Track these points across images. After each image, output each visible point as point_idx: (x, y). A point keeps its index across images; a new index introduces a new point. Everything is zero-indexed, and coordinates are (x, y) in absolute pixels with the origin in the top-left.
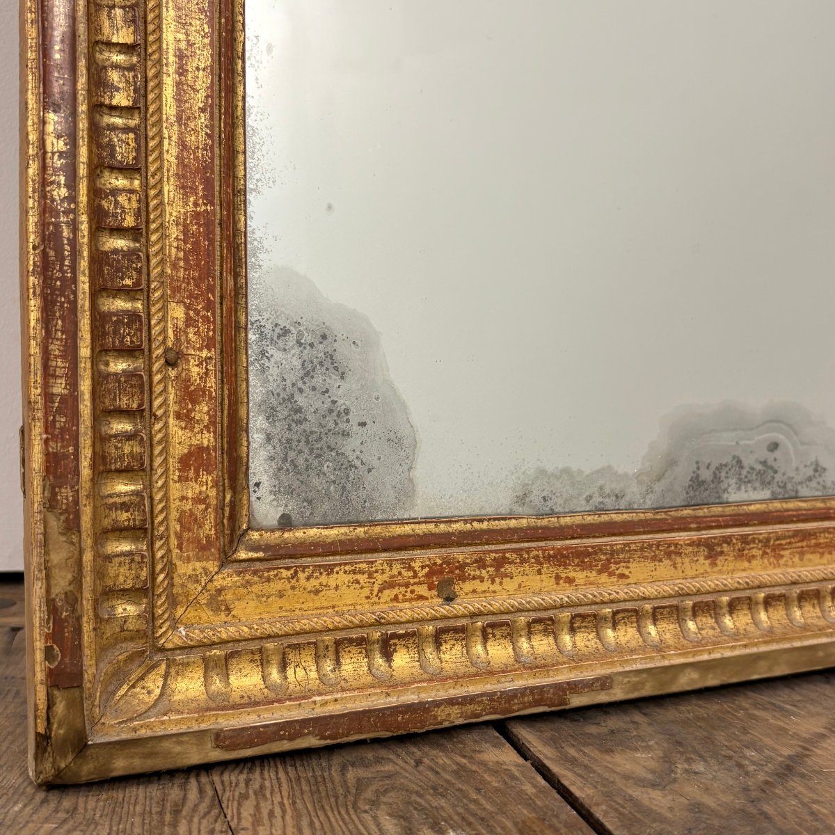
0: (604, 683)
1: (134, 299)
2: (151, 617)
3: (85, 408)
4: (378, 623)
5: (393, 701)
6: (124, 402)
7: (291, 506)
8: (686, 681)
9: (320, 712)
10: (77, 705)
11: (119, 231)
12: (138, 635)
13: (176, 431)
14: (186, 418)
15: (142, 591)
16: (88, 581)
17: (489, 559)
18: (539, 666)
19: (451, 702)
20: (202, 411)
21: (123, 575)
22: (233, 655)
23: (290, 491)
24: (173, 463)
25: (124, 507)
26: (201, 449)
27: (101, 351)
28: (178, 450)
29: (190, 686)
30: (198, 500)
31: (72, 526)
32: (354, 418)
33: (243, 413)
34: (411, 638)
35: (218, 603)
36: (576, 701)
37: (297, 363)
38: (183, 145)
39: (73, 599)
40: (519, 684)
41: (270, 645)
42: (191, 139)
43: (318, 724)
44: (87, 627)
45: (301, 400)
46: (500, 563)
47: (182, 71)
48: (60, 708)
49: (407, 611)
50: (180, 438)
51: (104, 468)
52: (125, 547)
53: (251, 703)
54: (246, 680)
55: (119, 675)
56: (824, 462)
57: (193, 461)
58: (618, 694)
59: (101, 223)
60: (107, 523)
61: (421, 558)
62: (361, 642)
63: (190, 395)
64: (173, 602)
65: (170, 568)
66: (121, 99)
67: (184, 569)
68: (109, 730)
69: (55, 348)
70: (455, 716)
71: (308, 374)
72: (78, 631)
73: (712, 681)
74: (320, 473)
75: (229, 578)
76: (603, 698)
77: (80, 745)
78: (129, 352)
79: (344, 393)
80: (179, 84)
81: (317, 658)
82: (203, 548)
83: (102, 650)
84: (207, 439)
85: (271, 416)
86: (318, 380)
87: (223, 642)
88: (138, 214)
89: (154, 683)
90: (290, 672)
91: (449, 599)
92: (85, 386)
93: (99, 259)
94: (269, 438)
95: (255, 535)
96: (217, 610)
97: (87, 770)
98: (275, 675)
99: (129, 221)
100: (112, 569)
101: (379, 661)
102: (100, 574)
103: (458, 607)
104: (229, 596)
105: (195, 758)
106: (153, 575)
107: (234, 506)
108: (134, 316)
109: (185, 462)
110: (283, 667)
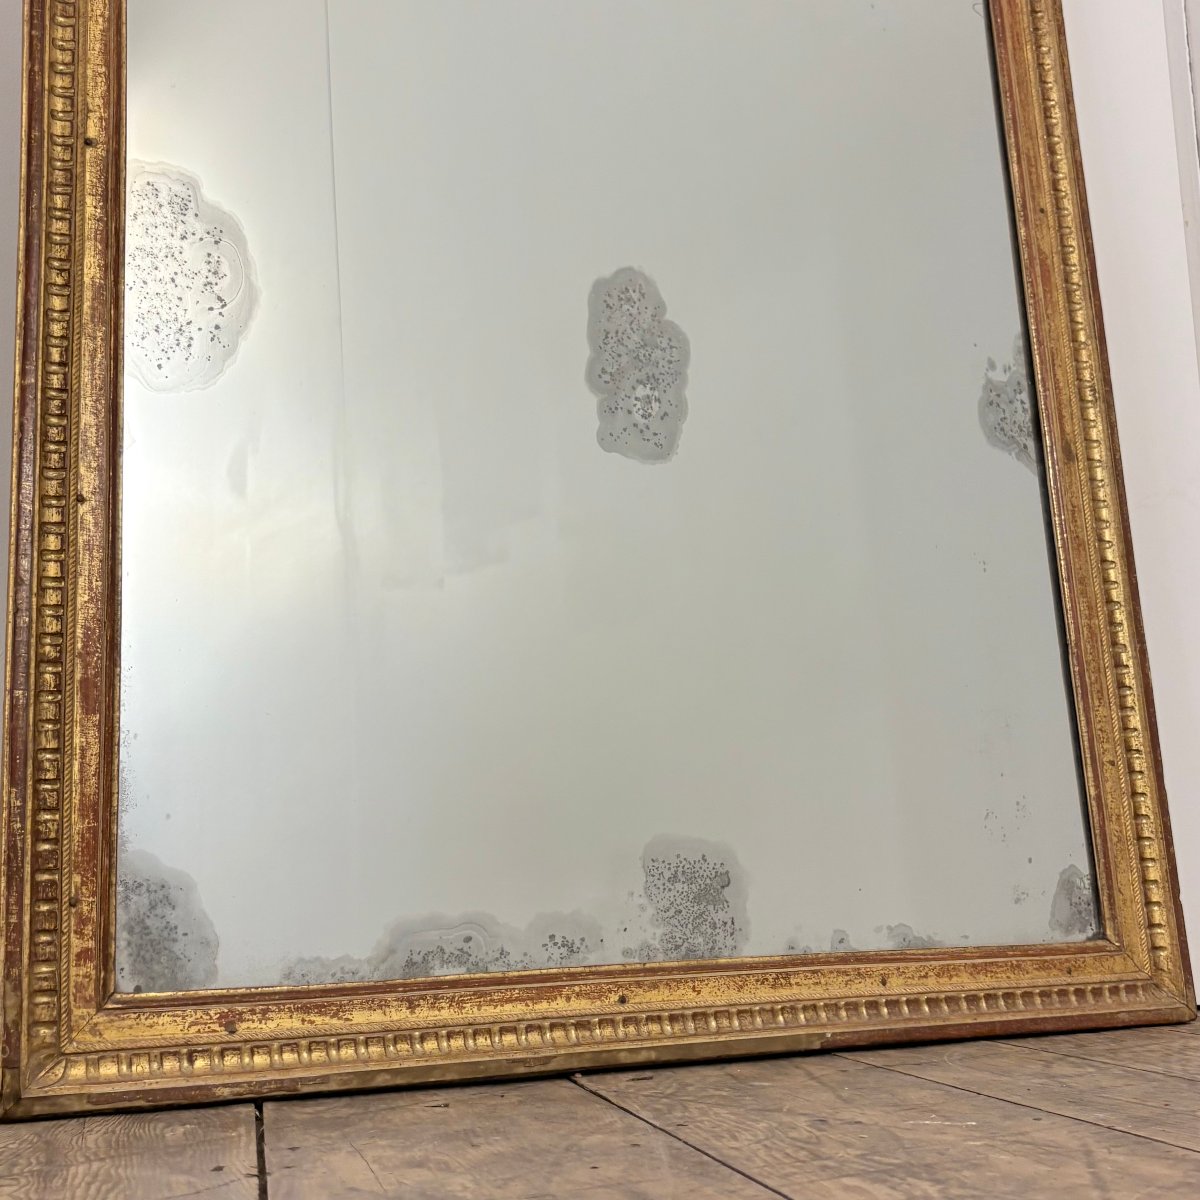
0: (325, 1079)
1: (53, 874)
2: (58, 1036)
3: (26, 930)
4: (186, 1044)
5: (190, 1084)
6: (47, 926)
7: (141, 982)
8: (380, 1081)
9: (147, 1087)
10: (16, 1077)
11: (47, 840)
12: (50, 1046)
13: (75, 941)
14: (80, 933)
15: (54, 1023)
16: (25, 1015)
17: (258, 1009)
18: (287, 1068)
19: (225, 1086)
20: (89, 929)
21: (44, 1014)
22: (99, 1059)
23: (140, 973)
24: (73, 957)
25: (45, 979)
26: (88, 950)
27: (35, 901)
28: (75, 950)
29: (78, 1071)
30: (85, 976)
31: (18, 987)
32: (180, 931)
33: (112, 930)
34: (206, 1052)
35: (94, 1030)
36: (306, 1089)
37: (146, 901)
38: (83, 794)
39: (17, 1023)
40: (269, 1077)
41: (123, 1054)
42: (87, 791)
43: (145, 1093)
44: (24, 1039)
45: (148, 922)
46: (264, 1012)
47: (83, 757)
48: (8, 1078)
49: (205, 1038)
50: (77, 944)
51: (35, 959)
52: (45, 999)
53: (109, 1081)
54: (109, 1070)
55: (41, 1066)
56: (506, 949)
57: (84, 955)
58: (333, 1086)
59: (37, 837)
60: (36, 987)
61: (214, 1011)
62: (175, 1054)
63: (83, 921)
64: (70, 1030)
65: (69, 1012)
66: (50, 776)
67: (77, 1012)
68: (33, 1091)
69: (12, 900)
70: (226, 1093)
71: (153, 907)
72: (19, 1039)
73: (399, 1081)
74: (159, 962)
75: (100, 1018)
76: (323, 1088)
77: (17, 1098)
78: (48, 901)
79: (173, 917)
80: (81, 764)
81: (150, 1061)
82: (87, 1002)
83: (31, 1053)
84: (91, 944)
85: (131, 931)
86: (159, 911)
87: (97, 1052)
88: (57, 831)
89: (59, 1071)
90: (134, 1068)
91: (232, 1032)
92: (27, 918)
93: (36, 855)
94: (129, 944)
95: (118, 996)
96: (94, 1035)
97: (20, 1112)
98: (124, 1068)
99: (53, 835)
100: (38, 1011)
101: (186, 1064)
102: (31, 1013)
103: (236, 1037)
104: (101, 1027)
105: (77, 1107)
106: (60, 1014)
107: (105, 980)
108: (53, 883)
109: (79, 956)
110: (130, 1065)
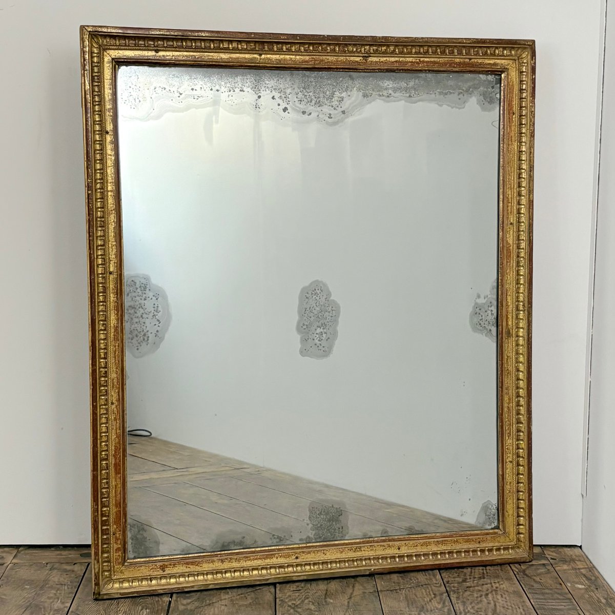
0: (193, 587)
1: (108, 526)
2: (111, 575)
3: (100, 544)
4: (150, 575)
5: (151, 589)
6: (106, 542)
7: (136, 555)
8: (211, 587)
9: (138, 590)
10: (99, 589)
11: (105, 516)
12: (108, 577)
14: (117, 543)
15: (109, 571)
16: (101, 569)
17: (172, 564)
18: (180, 583)
19: (161, 589)
20: (119, 542)
21: (106, 568)
22: (124, 580)
23: (135, 552)
24: (114, 550)
25: (106, 558)
26: (119, 548)
27: (102, 534)
28: (115, 548)
29: (117, 585)
30: (118, 556)
31: (98, 562)
33: (126, 540)
34: (156, 578)
35: (121, 572)
36: (186, 590)
38: (116, 500)
39: (98, 573)
40: (176, 586)
41: (130, 579)
42: (117, 499)
43: (137, 592)
44: (101, 576)
46: (174, 565)
47: (116, 488)
48: (96, 589)
49: (156, 573)
50: (116, 546)
51: (103, 552)
52: (106, 564)
53: (126, 588)
54: (126, 585)
55: (105, 584)
57: (118, 550)
58: (195, 589)
59: (102, 516)
60: (104, 560)
61: (158, 564)
62: (146, 579)
63: (117, 539)
64: (114, 572)
65: (114, 567)
66: (106, 496)
67: (116, 567)
68: (104, 592)
70: (162, 592)
72: (99, 577)
73: (217, 587)
74: (141, 548)
75: (123, 568)
76: (192, 589)
77: (100, 594)
78: (106, 534)
79: (145, 534)
80: (115, 490)
81: (138, 581)
82: (119, 564)
83: (103, 580)
84: (120, 546)
85: (132, 539)
86: (141, 533)
87: (122, 579)
88: (108, 513)
89: (111, 585)
90: (134, 583)
91: (164, 571)
92: (100, 541)
93: (102, 521)
94: (132, 543)
95: (128, 561)
96: (121, 573)
97: (101, 598)
98: (131, 584)
99: (107, 514)
100: (104, 567)
101: (149, 582)
102: (102, 568)
103: (165, 573)
104: (123, 571)
105: (117, 597)
106: (111, 568)
107: (125, 556)
108: (108, 529)
109: (116, 550)
110: (132, 583)
